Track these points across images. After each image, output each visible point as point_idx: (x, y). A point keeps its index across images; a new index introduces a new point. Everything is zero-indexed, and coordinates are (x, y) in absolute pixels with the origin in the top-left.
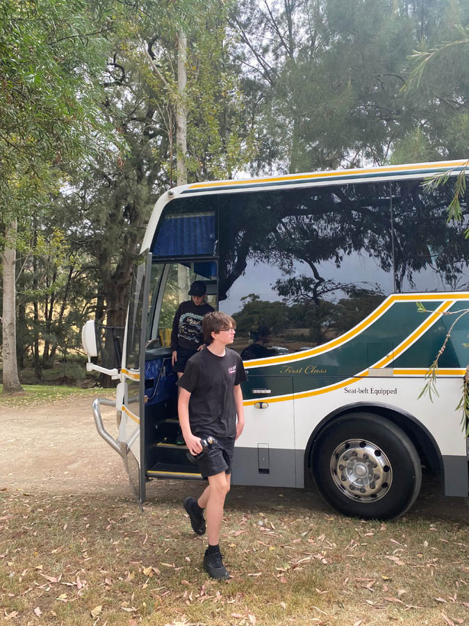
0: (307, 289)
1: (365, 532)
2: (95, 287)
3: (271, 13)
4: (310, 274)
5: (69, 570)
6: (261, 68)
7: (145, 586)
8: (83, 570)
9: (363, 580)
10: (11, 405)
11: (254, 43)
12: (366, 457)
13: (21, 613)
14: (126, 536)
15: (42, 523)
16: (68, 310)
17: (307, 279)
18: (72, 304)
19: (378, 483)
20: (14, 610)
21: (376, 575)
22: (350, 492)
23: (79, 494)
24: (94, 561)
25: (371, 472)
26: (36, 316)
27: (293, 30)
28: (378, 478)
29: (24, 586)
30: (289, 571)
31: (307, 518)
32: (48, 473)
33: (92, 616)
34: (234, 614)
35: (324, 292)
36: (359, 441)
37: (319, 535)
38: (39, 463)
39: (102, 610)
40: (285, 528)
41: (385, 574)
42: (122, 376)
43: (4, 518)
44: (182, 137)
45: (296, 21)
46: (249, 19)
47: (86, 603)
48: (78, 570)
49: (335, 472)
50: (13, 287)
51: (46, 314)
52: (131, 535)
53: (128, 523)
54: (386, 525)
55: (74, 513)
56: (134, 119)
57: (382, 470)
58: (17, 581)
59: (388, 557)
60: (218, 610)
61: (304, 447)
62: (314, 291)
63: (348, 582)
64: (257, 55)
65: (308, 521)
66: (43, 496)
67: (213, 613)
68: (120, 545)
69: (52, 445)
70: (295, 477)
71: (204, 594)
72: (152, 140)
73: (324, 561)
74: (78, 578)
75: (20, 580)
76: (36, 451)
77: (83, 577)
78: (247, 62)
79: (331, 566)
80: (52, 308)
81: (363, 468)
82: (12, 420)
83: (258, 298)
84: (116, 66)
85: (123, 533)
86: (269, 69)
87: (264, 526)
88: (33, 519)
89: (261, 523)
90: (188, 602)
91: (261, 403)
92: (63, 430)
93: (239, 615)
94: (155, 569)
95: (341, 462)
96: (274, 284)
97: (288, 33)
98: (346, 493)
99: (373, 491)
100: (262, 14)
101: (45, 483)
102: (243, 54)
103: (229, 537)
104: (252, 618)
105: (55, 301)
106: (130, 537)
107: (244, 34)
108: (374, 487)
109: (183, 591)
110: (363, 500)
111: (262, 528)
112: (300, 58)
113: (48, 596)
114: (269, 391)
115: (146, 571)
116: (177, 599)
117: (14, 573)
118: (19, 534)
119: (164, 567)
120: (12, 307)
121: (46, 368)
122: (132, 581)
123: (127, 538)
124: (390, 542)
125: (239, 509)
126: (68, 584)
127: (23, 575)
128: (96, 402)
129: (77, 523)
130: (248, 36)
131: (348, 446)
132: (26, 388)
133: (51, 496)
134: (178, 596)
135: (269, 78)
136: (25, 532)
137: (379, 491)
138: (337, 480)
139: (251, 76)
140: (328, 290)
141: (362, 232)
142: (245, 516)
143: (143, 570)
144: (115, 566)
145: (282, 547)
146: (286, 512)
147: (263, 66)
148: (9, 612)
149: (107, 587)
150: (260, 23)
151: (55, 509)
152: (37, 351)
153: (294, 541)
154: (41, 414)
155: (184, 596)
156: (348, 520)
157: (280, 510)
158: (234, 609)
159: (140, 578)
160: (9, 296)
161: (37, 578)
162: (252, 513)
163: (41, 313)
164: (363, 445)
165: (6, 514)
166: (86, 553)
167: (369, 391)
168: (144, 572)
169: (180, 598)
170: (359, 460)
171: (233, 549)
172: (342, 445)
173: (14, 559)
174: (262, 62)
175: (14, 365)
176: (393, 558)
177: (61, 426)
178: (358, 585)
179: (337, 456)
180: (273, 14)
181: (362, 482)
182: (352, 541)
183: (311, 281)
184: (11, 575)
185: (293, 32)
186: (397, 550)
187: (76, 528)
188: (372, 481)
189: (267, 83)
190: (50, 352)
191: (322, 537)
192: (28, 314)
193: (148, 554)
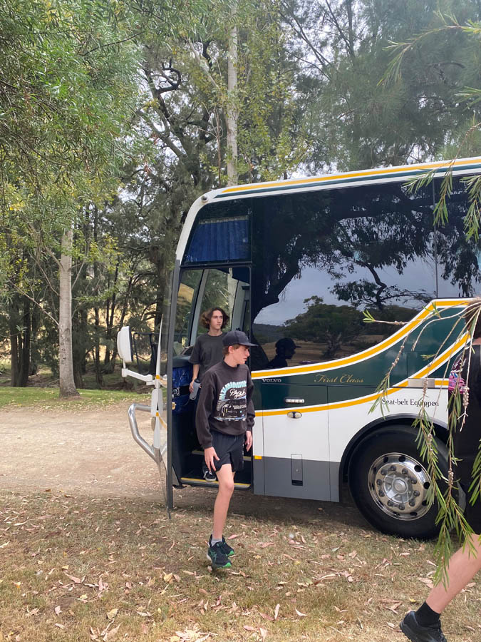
0: (370, 294)
1: (401, 552)
2: (155, 294)
3: (329, 6)
4: (372, 280)
5: (93, 572)
6: (318, 63)
7: (164, 592)
8: (107, 573)
9: (389, 601)
10: (66, 408)
11: (311, 38)
12: (405, 473)
13: (42, 610)
14: (153, 542)
15: (76, 525)
16: (128, 316)
17: (369, 284)
18: (133, 310)
19: (418, 501)
20: (36, 607)
21: (402, 596)
22: (388, 509)
23: (118, 498)
24: (118, 564)
25: (410, 488)
26: (97, 322)
27: (353, 21)
28: (418, 495)
29: (49, 585)
30: (311, 587)
31: (342, 534)
32: (92, 477)
33: (107, 618)
34: (246, 627)
35: (388, 298)
36: (398, 455)
37: (350, 552)
38: (85, 466)
39: (118, 613)
40: (316, 542)
41: (412, 596)
42: (157, 382)
43: (42, 518)
44: (232, 140)
45: (356, 12)
46: (306, 13)
47: (104, 605)
48: (102, 573)
49: (373, 486)
50: (69, 295)
51: (107, 319)
52: (159, 541)
53: (158, 529)
54: (426, 545)
55: (108, 517)
56: (191, 123)
57: (422, 487)
58: (43, 579)
59: (420, 579)
60: (231, 621)
61: (339, 460)
62: (377, 296)
63: (371, 603)
64: (315, 51)
65: (342, 536)
66: (83, 498)
67: (225, 624)
68: (147, 550)
69: (99, 449)
70: (329, 490)
71: (220, 604)
72: (208, 144)
73: (350, 579)
74: (101, 580)
75: (46, 578)
76: (84, 454)
77: (105, 580)
78: (304, 59)
79: (357, 585)
80: (113, 313)
81: (402, 483)
82: (64, 424)
83: (322, 301)
84: (172, 70)
85: (151, 539)
86: (327, 64)
87: (294, 539)
88: (69, 521)
89: (292, 536)
90: (202, 611)
91: (294, 413)
92: (112, 434)
93: (252, 628)
94: (176, 577)
95: (379, 476)
96: (333, 289)
97: (348, 25)
98: (384, 509)
99: (412, 508)
100: (320, 7)
101: (87, 486)
102: (300, 50)
103: (256, 549)
104: (264, 632)
105: (116, 307)
106: (157, 543)
107: (301, 29)
108: (413, 505)
109: (199, 600)
110: (403, 518)
111: (292, 542)
112: (361, 50)
113: (70, 596)
114: (302, 401)
115: (167, 577)
116: (193, 608)
117: (42, 571)
118: (51, 534)
119: (185, 574)
120: (69, 313)
121: (106, 373)
122: (151, 587)
123: (155, 544)
124: (426, 563)
125: (273, 521)
126: (91, 585)
127: (50, 573)
128: (132, 407)
129: (109, 527)
130: (305, 31)
131: (386, 460)
132: (82, 392)
133: (89, 499)
134: (194, 605)
135: (328, 74)
136: (59, 533)
137: (419, 508)
138: (374, 495)
139: (308, 73)
140: (392, 297)
141: (422, 234)
142: (277, 529)
143: (163, 576)
144: (137, 570)
145: (309, 562)
146: (321, 526)
147: (321, 61)
148: (31, 609)
149: (127, 591)
150: (318, 17)
151: (90, 512)
152: (98, 355)
153: (323, 557)
154: (94, 417)
155: (200, 605)
156: (385, 538)
157: (316, 524)
158: (247, 621)
159: (160, 584)
160: (65, 303)
161: (62, 577)
162: (286, 525)
163: (102, 319)
164: (402, 459)
165: (44, 514)
166: (111, 557)
167: (409, 403)
168: (165, 578)
169: (196, 606)
170: (398, 475)
171: (258, 561)
172: (380, 459)
173: (44, 558)
174: (320, 57)
175: (70, 370)
176: (426, 580)
177: (110, 430)
178: (381, 606)
179: (375, 470)
180: (332, 6)
181: (401, 499)
182: (385, 560)
183: (373, 287)
184: (39, 573)
185: (353, 24)
186: (431, 573)
187: (107, 532)
188: (412, 498)
189: (325, 79)
190: (111, 357)
191: (353, 554)
192: (90, 321)
193: (172, 561)
